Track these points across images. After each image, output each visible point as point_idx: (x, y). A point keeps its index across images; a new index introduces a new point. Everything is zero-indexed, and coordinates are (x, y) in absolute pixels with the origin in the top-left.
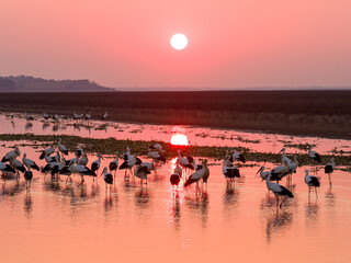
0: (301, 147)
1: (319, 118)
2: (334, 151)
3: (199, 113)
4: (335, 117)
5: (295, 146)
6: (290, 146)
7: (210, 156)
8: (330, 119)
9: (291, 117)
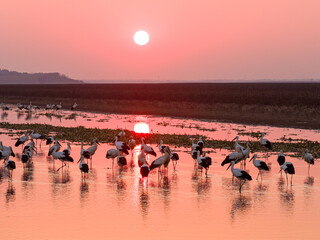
0: (253, 135)
1: (269, 108)
2: (284, 139)
3: (160, 104)
4: (284, 108)
5: (248, 134)
6: (243, 134)
7: (171, 143)
8: (279, 110)
9: (244, 108)
